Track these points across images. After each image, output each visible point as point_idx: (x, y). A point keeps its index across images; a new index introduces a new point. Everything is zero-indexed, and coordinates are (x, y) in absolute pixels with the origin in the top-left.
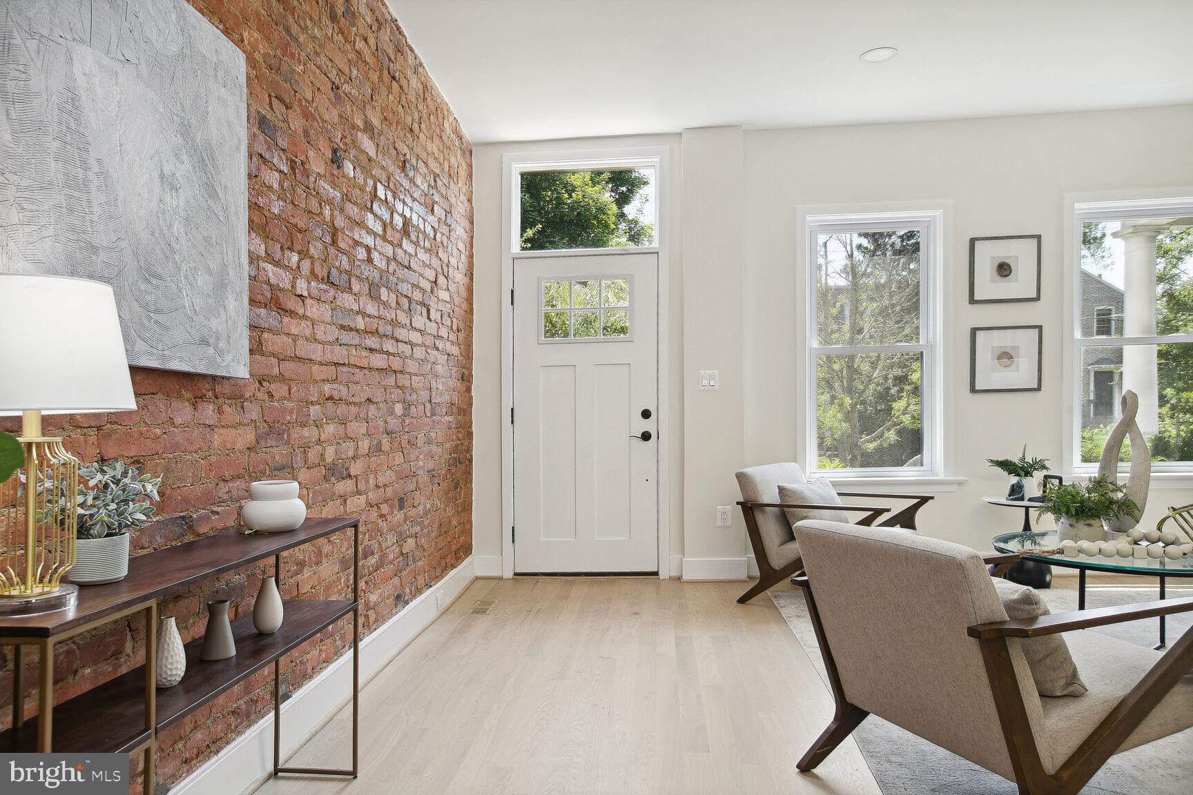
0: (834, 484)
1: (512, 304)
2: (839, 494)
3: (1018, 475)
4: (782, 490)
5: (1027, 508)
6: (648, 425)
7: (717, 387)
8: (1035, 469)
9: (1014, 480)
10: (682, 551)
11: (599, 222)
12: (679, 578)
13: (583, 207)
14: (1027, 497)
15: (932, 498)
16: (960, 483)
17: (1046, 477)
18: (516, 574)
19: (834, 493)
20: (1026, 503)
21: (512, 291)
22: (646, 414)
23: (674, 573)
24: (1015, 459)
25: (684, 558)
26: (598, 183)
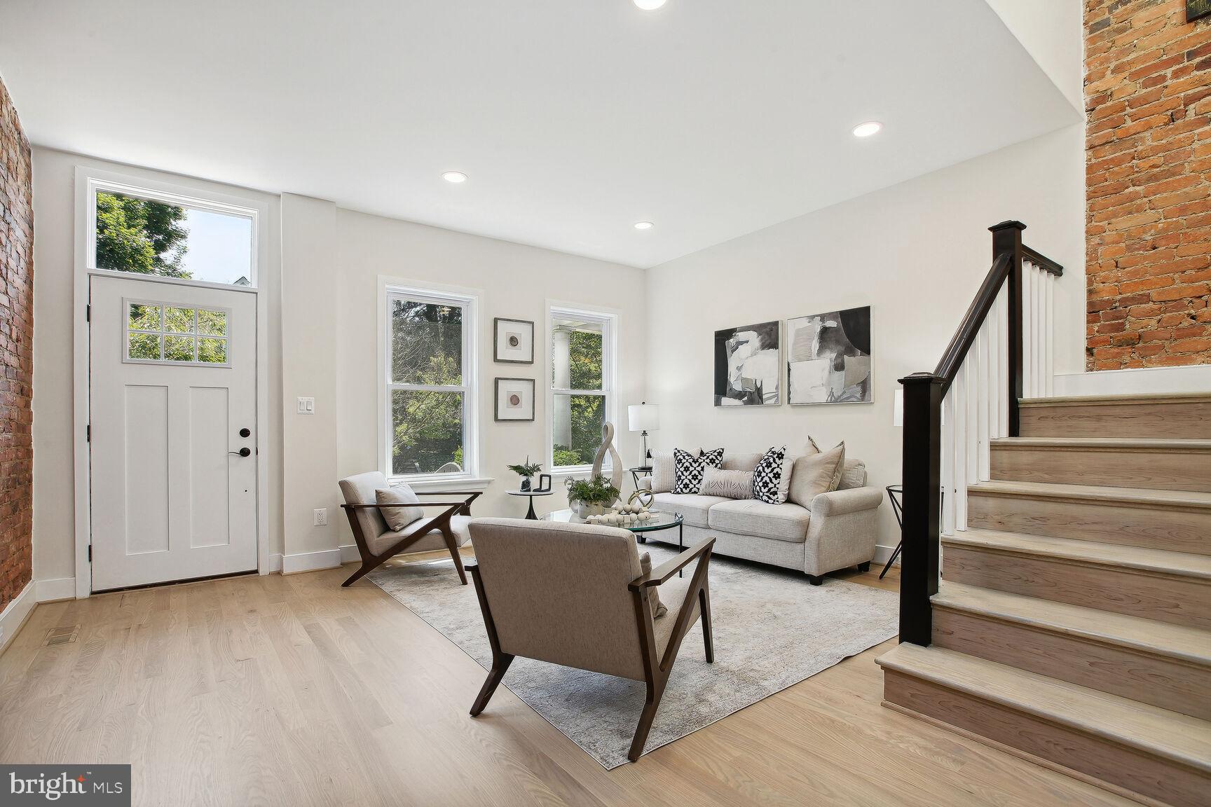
0: (412, 486)
1: (89, 320)
2: (417, 494)
3: (526, 475)
4: (378, 493)
5: (531, 496)
6: (247, 443)
7: (313, 412)
8: (535, 471)
9: (524, 478)
10: (282, 549)
11: (135, 261)
12: (279, 573)
13: (117, 244)
14: (532, 489)
15: (481, 493)
16: (489, 482)
17: (541, 476)
18: (93, 593)
19: (412, 493)
20: (532, 493)
21: (89, 308)
22: (245, 433)
23: (273, 569)
24: (523, 464)
25: (284, 555)
26: (134, 226)
